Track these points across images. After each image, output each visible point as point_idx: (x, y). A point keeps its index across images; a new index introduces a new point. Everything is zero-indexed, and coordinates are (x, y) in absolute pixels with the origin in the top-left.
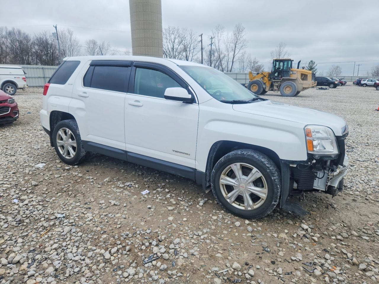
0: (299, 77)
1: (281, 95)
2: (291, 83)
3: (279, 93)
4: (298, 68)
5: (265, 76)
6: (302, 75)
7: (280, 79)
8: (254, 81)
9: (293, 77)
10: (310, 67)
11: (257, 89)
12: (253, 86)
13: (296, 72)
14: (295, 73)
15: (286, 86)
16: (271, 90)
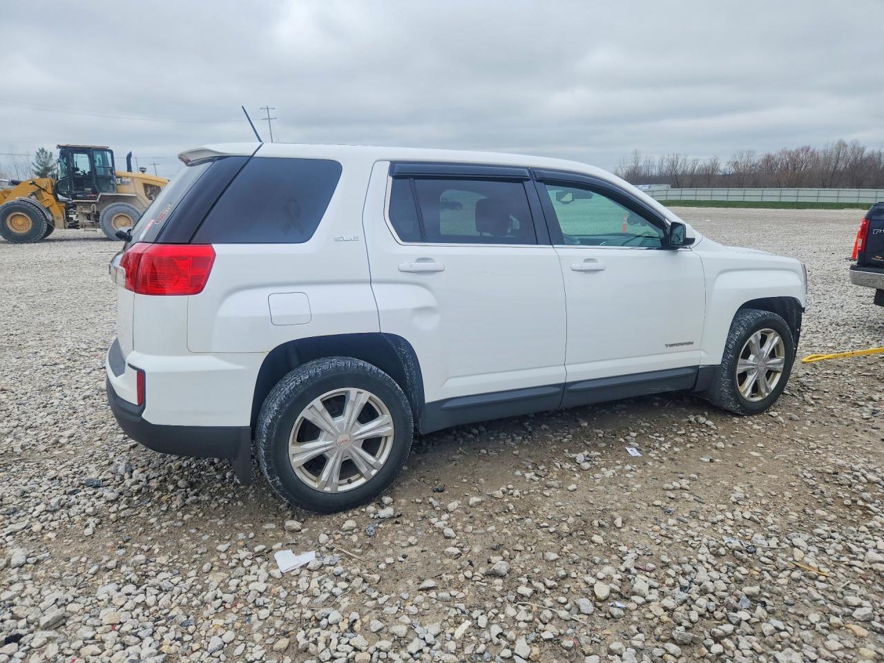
0: (141, 191)
1: (105, 236)
2: (128, 206)
3: (99, 232)
4: (129, 169)
5: (44, 190)
6: (146, 186)
7: (95, 198)
8: (13, 204)
9: (126, 191)
10: (42, 165)
11: (30, 226)
12: (12, 218)
13: (129, 180)
14: (128, 182)
15: (115, 214)
16: (69, 227)
